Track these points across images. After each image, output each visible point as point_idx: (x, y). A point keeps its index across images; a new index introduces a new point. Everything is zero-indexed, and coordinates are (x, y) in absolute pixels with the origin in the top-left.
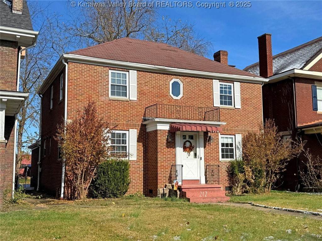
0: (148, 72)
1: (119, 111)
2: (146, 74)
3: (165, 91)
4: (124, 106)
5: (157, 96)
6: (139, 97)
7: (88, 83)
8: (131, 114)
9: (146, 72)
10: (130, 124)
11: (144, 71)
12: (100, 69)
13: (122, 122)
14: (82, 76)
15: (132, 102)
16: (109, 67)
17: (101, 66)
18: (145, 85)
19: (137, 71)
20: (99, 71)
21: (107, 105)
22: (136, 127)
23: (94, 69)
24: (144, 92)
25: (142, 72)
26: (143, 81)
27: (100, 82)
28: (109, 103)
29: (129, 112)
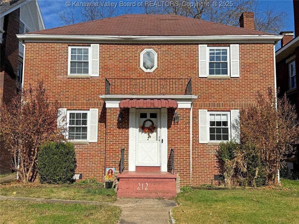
0: (113, 44)
1: (79, 90)
2: (111, 47)
3: (133, 64)
4: (84, 84)
5: (124, 70)
6: (102, 73)
7: (45, 62)
8: (92, 92)
9: (111, 44)
10: (91, 102)
11: (108, 44)
12: (58, 46)
13: (82, 101)
14: (39, 55)
15: (93, 79)
16: (68, 43)
17: (59, 43)
18: (109, 59)
19: (100, 44)
20: (57, 49)
21: (65, 84)
22: (97, 106)
23: (51, 47)
24: (108, 67)
25: (106, 45)
26: (107, 55)
27: (58, 60)
28: (67, 82)
29: (90, 90)
